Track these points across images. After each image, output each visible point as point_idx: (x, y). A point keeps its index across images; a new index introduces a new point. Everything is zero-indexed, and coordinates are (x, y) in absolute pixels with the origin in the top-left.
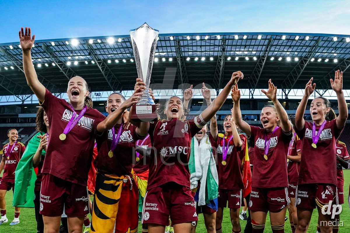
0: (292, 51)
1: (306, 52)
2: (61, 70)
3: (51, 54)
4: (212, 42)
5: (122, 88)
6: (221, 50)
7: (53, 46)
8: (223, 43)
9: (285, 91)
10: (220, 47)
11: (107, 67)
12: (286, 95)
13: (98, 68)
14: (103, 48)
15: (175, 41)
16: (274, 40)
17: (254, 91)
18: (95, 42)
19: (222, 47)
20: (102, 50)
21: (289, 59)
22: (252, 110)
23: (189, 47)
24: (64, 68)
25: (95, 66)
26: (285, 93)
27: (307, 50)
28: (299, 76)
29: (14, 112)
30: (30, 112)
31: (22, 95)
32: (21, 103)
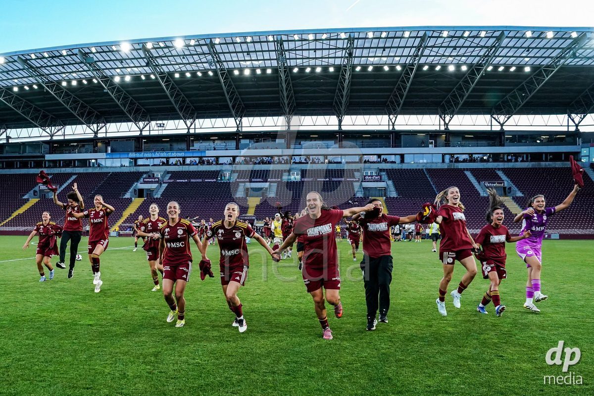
0: (457, 56)
1: (480, 56)
2: (105, 89)
3: (90, 65)
4: (333, 43)
5: (196, 115)
6: (347, 55)
7: (93, 54)
8: (349, 45)
9: (445, 118)
10: (344, 51)
11: (173, 84)
12: (446, 125)
13: (160, 85)
14: (167, 54)
15: (276, 43)
16: (429, 39)
17: (396, 118)
18: (156, 46)
19: (347, 51)
20: (166, 58)
21: (451, 68)
22: (392, 147)
23: (298, 52)
24: (109, 86)
25: (156, 83)
26: (444, 120)
27: (482, 54)
28: (467, 95)
29: (39, 152)
30: (62, 153)
31: (50, 128)
32: (48, 138)
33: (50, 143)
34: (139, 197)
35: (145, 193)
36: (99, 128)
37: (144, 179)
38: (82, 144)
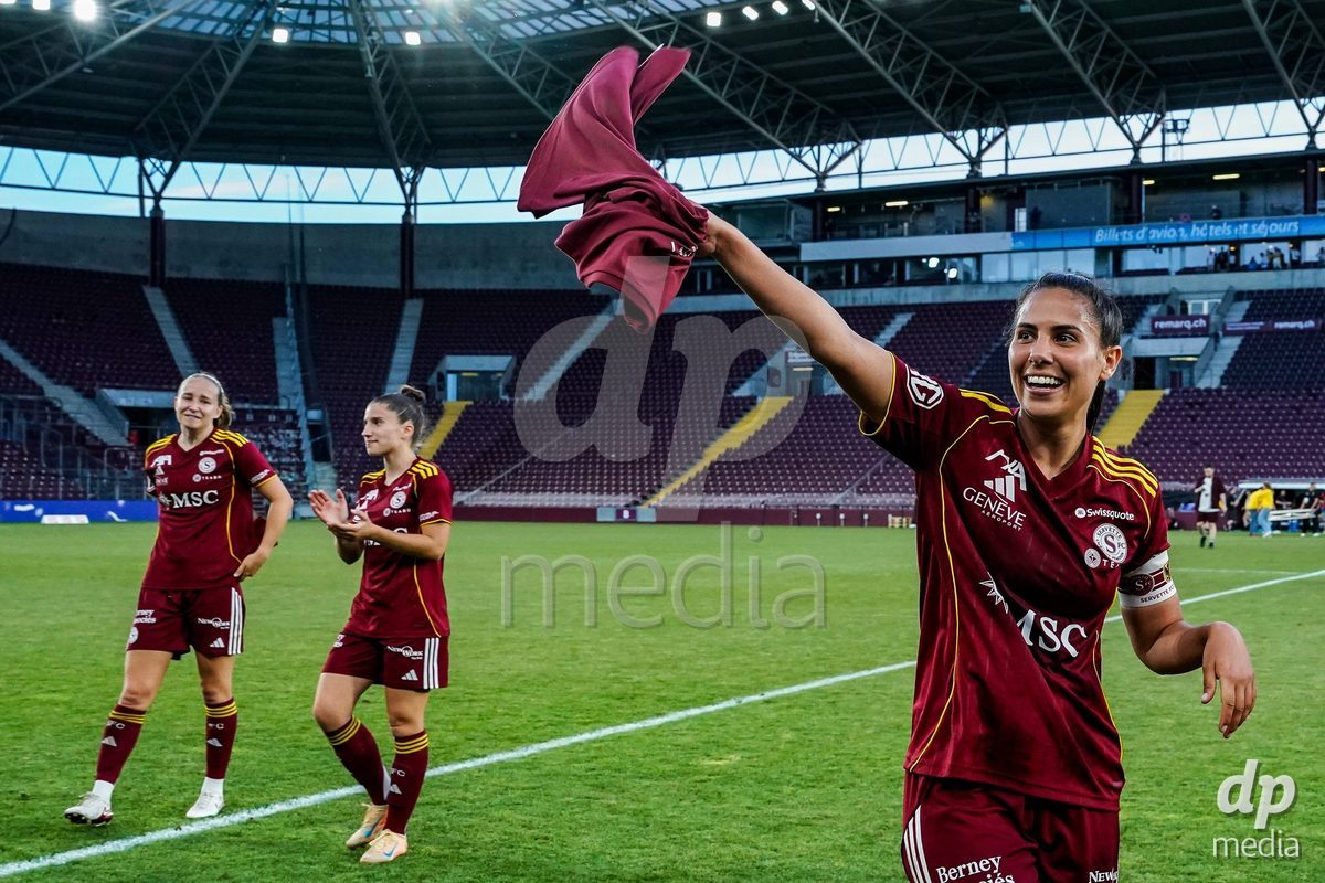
29: (780, 236)
30: (853, 234)
31: (816, 148)
32: (809, 188)
33: (817, 201)
34: (1137, 387)
35: (1158, 375)
36: (984, 145)
37: (1154, 319)
38: (926, 201)
